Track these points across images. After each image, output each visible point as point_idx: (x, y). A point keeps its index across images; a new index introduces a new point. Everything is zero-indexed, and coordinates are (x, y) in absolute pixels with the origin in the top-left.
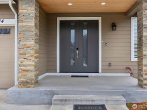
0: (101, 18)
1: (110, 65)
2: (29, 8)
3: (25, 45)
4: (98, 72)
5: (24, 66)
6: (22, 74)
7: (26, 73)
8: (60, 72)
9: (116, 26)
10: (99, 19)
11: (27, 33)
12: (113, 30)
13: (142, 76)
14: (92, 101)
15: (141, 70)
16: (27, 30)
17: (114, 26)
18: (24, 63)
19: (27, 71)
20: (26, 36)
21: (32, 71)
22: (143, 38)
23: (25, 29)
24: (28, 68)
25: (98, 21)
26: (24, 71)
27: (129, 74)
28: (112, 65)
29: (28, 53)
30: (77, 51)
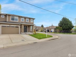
0: (27, 26)
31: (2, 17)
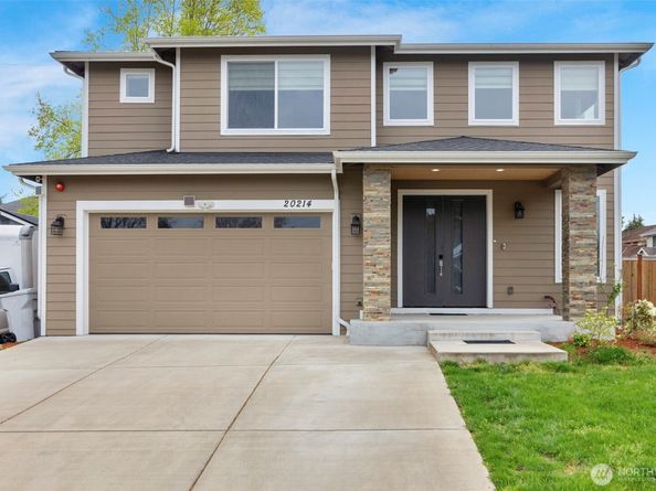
0: (491, 191)
1: (510, 291)
2: (381, 188)
3: (375, 250)
4: (485, 307)
5: (374, 284)
6: (372, 297)
7: (376, 297)
8: (404, 307)
9: (522, 210)
10: (489, 193)
11: (378, 230)
12: (516, 217)
13: (568, 302)
14: (491, 334)
15: (567, 292)
16: (378, 226)
17: (518, 210)
18: (373, 280)
19: (379, 293)
20: (376, 235)
21: (386, 294)
22: (570, 240)
23: (375, 223)
24: (380, 288)
25: (484, 197)
26: (374, 292)
27: (552, 310)
28: (515, 290)
29: (380, 264)
30: (441, 263)
31: (124, 98)
